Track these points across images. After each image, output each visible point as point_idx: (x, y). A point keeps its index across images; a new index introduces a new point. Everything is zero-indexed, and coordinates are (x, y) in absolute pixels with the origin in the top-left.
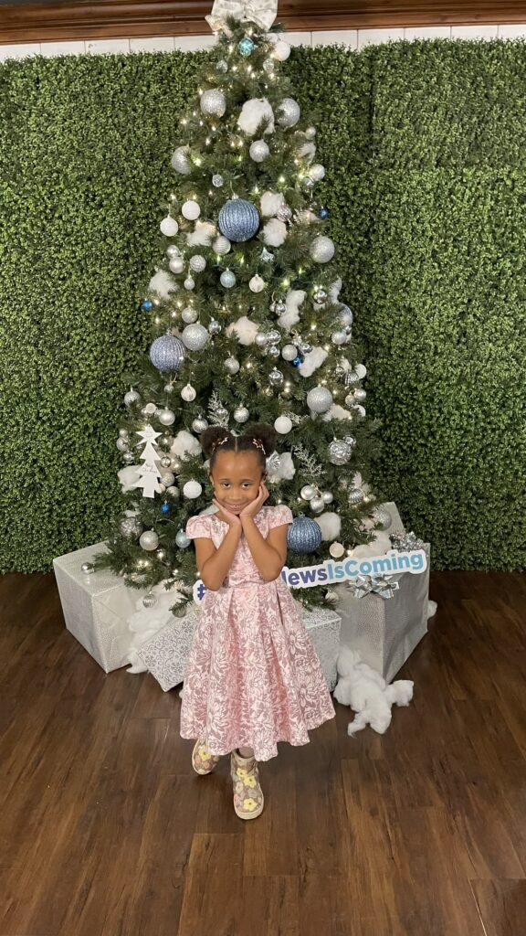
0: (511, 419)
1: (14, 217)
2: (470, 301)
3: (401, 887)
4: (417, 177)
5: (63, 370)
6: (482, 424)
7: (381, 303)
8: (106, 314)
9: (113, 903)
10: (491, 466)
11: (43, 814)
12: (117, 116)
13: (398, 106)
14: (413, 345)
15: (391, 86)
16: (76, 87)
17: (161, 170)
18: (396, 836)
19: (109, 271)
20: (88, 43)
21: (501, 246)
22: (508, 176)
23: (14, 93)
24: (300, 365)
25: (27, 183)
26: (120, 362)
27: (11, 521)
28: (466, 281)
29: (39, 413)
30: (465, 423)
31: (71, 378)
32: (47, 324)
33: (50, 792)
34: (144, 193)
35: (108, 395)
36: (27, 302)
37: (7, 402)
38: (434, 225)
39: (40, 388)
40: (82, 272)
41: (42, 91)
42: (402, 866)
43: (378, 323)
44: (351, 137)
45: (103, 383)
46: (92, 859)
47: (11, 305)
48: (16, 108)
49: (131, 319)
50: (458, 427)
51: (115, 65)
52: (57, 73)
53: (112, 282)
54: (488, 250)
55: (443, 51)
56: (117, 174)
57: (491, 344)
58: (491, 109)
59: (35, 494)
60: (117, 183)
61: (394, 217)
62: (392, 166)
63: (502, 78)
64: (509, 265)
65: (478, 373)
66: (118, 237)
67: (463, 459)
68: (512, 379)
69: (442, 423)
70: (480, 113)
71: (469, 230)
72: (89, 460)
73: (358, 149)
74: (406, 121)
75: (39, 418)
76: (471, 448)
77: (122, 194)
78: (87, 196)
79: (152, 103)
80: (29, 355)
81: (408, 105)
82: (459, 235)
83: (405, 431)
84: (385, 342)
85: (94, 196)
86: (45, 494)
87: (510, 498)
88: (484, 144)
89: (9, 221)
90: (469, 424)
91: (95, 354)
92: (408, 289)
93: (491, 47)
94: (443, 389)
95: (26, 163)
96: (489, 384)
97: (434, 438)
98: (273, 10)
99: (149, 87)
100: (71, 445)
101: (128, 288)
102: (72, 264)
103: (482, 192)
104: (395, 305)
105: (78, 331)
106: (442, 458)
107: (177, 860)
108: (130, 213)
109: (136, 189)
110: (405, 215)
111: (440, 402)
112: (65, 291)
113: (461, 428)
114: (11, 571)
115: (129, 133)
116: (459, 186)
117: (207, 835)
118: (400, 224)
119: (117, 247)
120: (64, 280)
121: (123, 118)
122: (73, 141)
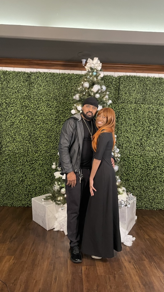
0: (154, 167)
1: (28, 108)
3: (141, 278)
5: (35, 148)
6: (147, 168)
7: (120, 135)
8: (49, 134)
9: (64, 281)
10: (149, 180)
11: (39, 262)
13: (126, 89)
14: (128, 146)
15: (124, 85)
16: (48, 79)
17: (67, 100)
18: (137, 267)
19: (51, 123)
20: (49, 70)
21: (150, 123)
22: (152, 107)
23: (32, 79)
25: (32, 100)
26: (51, 146)
27: (15, 190)
28: (142, 131)
29: (27, 159)
30: (142, 167)
31: (37, 150)
32: (32, 136)
34: (62, 105)
35: (47, 155)
36: (28, 130)
37: (18, 156)
38: (134, 117)
39: (28, 153)
40: (44, 123)
41: (39, 80)
42: (140, 273)
43: (120, 140)
44: (114, 96)
45: (46, 152)
47: (23, 130)
48: (31, 83)
49: (55, 136)
51: (58, 75)
52: (43, 76)
53: (51, 126)
54: (147, 124)
55: (136, 78)
57: (148, 147)
58: (147, 92)
59: (23, 183)
60: (56, 102)
61: (124, 115)
62: (124, 103)
63: (150, 85)
64: (152, 128)
65: (145, 154)
66: (54, 115)
67: (142, 177)
68: (154, 156)
69: (136, 167)
70: (145, 92)
71: (142, 119)
72: (39, 173)
73: (116, 98)
74: (128, 93)
75: (27, 161)
76: (144, 174)
77: (57, 105)
78: (47, 105)
79: (66, 84)
80: (27, 144)
81: (128, 89)
82: (140, 120)
83: (127, 169)
84: (121, 145)
85: (49, 105)
86: (26, 183)
87: (154, 189)
88: (146, 99)
90: (143, 168)
91: (45, 144)
92: (127, 132)
93: (147, 78)
94: (137, 158)
95: (33, 96)
96: (148, 157)
97: (134, 171)
98: (101, 66)
99: (66, 81)
100: (35, 169)
101: (56, 128)
102: (41, 121)
103: (145, 110)
104: (124, 136)
105: (41, 138)
106: (136, 177)
107: (79, 271)
108: (58, 109)
109: (60, 104)
110: (127, 114)
111: (136, 161)
112: (39, 128)
113: (141, 169)
114: (12, 206)
115: (60, 90)
116: (140, 108)
117: (85, 266)
118: (126, 116)
119: (54, 117)
120: (39, 125)
121: (58, 87)
122: (45, 91)
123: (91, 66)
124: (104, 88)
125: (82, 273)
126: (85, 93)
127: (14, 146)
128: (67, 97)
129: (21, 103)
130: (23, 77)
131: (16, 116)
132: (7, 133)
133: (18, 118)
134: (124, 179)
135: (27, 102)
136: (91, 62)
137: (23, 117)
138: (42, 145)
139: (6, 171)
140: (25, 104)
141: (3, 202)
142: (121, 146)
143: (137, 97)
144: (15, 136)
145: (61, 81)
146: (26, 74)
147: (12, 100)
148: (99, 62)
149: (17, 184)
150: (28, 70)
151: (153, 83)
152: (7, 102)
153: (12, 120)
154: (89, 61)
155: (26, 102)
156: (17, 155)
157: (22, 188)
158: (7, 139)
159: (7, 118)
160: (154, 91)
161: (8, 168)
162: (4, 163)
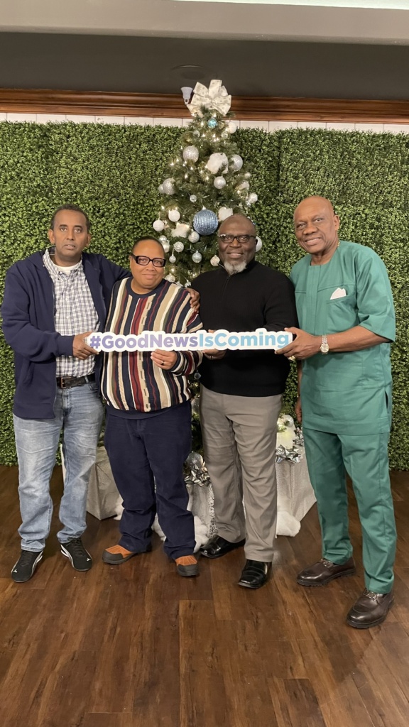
1: (44, 220)
9: (133, 634)
11: (75, 591)
12: (118, 161)
13: (296, 166)
15: (292, 154)
16: (93, 142)
17: (144, 196)
20: (97, 117)
22: (363, 212)
23: (52, 143)
25: (55, 199)
33: (76, 580)
34: (133, 209)
41: (71, 143)
42: (318, 615)
48: (52, 153)
51: (121, 131)
52: (81, 133)
55: (323, 135)
56: (115, 197)
58: (353, 171)
60: (115, 202)
62: (292, 201)
63: (359, 153)
66: (113, 236)
70: (346, 173)
73: (270, 190)
74: (301, 175)
77: (118, 209)
78: (94, 209)
79: (142, 155)
81: (302, 166)
85: (99, 209)
88: (348, 192)
89: (41, 222)
93: (353, 136)
95: (56, 187)
98: (228, 104)
99: (140, 145)
103: (347, 220)
107: (172, 613)
108: (122, 221)
109: (127, 207)
115: (126, 171)
117: (188, 601)
119: (112, 243)
121: (122, 163)
122: (88, 175)
123: (204, 103)
124: (238, 161)
125: (177, 615)
126: (189, 176)
128: (144, 188)
129: (27, 207)
130: (29, 137)
131: (15, 240)
133: (21, 245)
135: (42, 203)
136: (203, 93)
137: (33, 242)
140: (37, 207)
143: (324, 187)
145: (129, 145)
146: (37, 130)
147: (5, 197)
148: (225, 93)
150: (43, 119)
151: (367, 149)
153: (5, 249)
154: (198, 90)
155: (40, 204)
160: (370, 168)
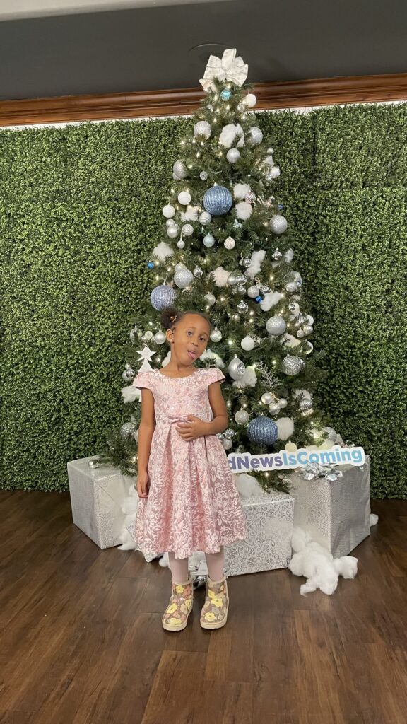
1: (63, 225)
2: (393, 281)
4: (349, 194)
5: (88, 331)
7: (325, 282)
8: (122, 291)
12: (138, 158)
13: (334, 147)
14: (350, 313)
15: (328, 135)
16: (112, 140)
19: (126, 261)
23: (70, 145)
24: (261, 302)
25: (73, 202)
27: (39, 447)
28: (389, 266)
29: (67, 362)
31: (93, 338)
32: (78, 299)
33: (46, 618)
34: (154, 208)
35: (119, 350)
36: (66, 283)
37: (45, 355)
38: (363, 227)
39: (70, 345)
40: (107, 262)
41: (89, 143)
42: (346, 680)
43: (323, 297)
45: (116, 342)
46: (75, 663)
47: (55, 285)
48: (70, 155)
50: (390, 377)
52: (99, 132)
53: (128, 268)
55: (364, 110)
56: (136, 196)
59: (59, 426)
60: (136, 202)
61: (334, 222)
62: (331, 187)
65: (403, 335)
66: (134, 237)
69: (376, 374)
70: (393, 151)
71: (390, 230)
72: (101, 400)
73: (306, 177)
74: (340, 156)
75: (67, 367)
76: (402, 394)
77: (139, 209)
78: (114, 211)
79: (162, 149)
80: (65, 321)
81: (341, 146)
83: (347, 380)
84: (329, 311)
85: (119, 210)
86: (67, 426)
88: (397, 171)
89: (60, 228)
91: (112, 320)
94: (376, 347)
95: (74, 190)
97: (371, 386)
98: (245, 74)
99: (160, 139)
100: (90, 388)
101: (139, 272)
102: (100, 256)
103: (398, 203)
104: (335, 284)
105: (101, 303)
106: (377, 402)
107: (148, 666)
108: (144, 221)
110: (341, 220)
111: (374, 357)
112: (94, 275)
113: (392, 378)
114: (36, 488)
115: (146, 169)
116: (380, 200)
117: (174, 652)
118: (338, 226)
119: (132, 245)
120: (94, 267)
121: (142, 159)
122: (107, 175)
123: (217, 75)
124: (256, 134)
125: (154, 671)
127: (35, 329)
129: (45, 212)
130: (48, 142)
131: (33, 248)
132: (15, 295)
133: (40, 252)
134: (339, 412)
135: (60, 207)
136: (216, 65)
137: (51, 249)
138: (105, 324)
139: (16, 395)
140: (55, 213)
141: (12, 479)
142: (326, 313)
143: (368, 168)
144: (35, 300)
145: (149, 141)
146: (55, 133)
148: (240, 62)
149: (44, 430)
152: (9, 211)
153: (24, 258)
154: (211, 63)
156: (42, 353)
157: (59, 440)
158: (14, 310)
159: (12, 255)
161: (20, 387)
162: (9, 374)
